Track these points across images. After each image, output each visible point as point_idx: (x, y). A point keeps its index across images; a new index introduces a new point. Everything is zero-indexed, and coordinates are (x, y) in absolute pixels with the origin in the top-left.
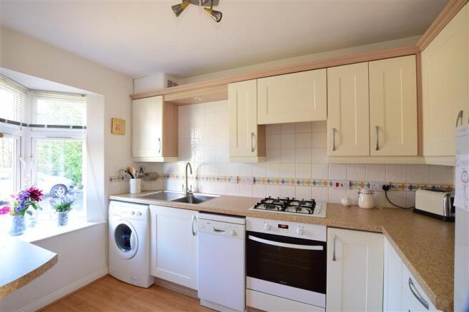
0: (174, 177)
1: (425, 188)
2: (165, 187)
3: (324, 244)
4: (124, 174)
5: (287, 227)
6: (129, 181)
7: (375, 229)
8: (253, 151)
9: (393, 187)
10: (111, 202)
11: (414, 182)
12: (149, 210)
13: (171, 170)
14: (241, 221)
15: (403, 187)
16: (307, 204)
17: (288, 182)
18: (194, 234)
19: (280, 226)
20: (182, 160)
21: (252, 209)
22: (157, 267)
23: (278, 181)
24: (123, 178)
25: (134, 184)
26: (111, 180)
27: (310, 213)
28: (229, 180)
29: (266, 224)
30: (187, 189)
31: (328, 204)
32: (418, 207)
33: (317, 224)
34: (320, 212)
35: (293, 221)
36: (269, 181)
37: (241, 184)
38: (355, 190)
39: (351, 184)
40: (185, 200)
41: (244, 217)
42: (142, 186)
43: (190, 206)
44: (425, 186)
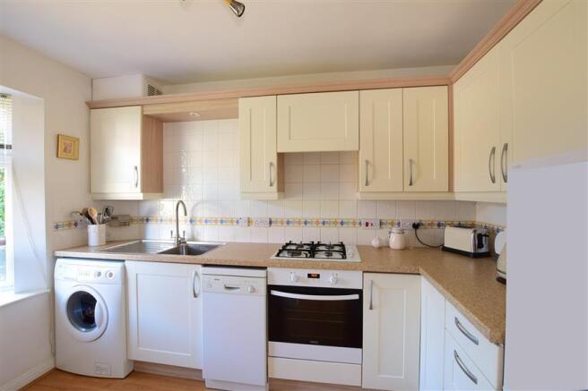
0: (157, 220)
1: (452, 225)
2: (143, 235)
3: (360, 292)
4: (78, 218)
5: (318, 276)
6: (86, 227)
7: (412, 271)
8: (271, 185)
9: (423, 224)
10: (58, 260)
11: (441, 219)
12: (125, 268)
13: (152, 211)
14: (262, 273)
15: (431, 224)
16: (337, 248)
17: (311, 223)
18: (195, 296)
19: (310, 276)
20: (170, 197)
21: (273, 257)
22: (138, 346)
23: (299, 223)
24: (76, 224)
25: (94, 232)
26: (57, 227)
27: (343, 258)
28: (238, 222)
29: (292, 276)
30: (178, 236)
31: (358, 247)
32: (447, 245)
33: (352, 270)
34: (353, 256)
35: (325, 269)
36: (288, 223)
37: (252, 227)
38: (385, 230)
39: (381, 223)
40: (175, 251)
41: (265, 268)
42: (108, 235)
43: (184, 259)
44: (452, 223)
